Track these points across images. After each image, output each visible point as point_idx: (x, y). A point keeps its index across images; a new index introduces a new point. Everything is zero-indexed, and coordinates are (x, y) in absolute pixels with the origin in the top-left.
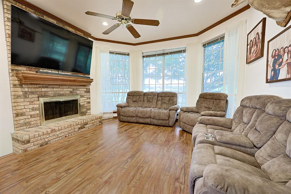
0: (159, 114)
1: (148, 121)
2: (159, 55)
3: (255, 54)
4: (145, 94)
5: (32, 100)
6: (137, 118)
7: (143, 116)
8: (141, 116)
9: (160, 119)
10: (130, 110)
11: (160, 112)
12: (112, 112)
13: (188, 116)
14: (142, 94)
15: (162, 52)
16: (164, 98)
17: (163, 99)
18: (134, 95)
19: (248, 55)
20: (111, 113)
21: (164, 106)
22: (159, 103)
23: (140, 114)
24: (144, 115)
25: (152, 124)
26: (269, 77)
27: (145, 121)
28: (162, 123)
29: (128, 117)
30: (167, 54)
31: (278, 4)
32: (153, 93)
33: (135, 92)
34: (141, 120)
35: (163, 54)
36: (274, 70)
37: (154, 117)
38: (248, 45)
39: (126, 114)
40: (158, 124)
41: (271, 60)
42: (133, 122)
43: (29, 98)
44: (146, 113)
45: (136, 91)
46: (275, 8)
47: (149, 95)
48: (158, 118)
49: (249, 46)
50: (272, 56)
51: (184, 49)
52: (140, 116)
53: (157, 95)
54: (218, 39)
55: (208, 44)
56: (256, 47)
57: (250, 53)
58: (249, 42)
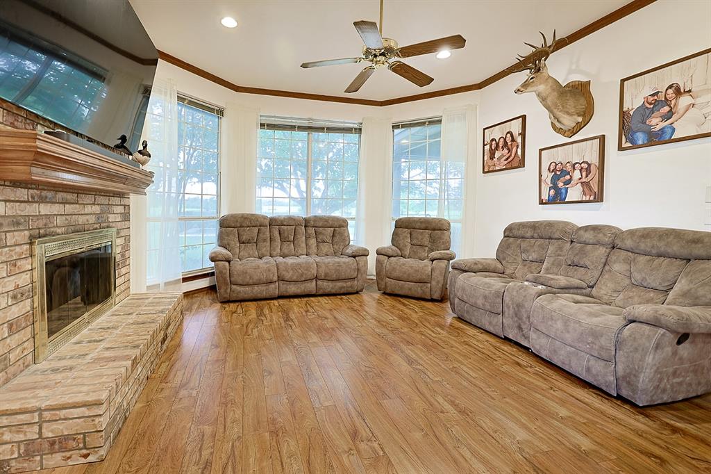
0: (338, 268)
1: (311, 287)
2: (301, 128)
3: (505, 160)
4: (273, 222)
5: (13, 253)
6: (281, 285)
7: (297, 277)
8: (295, 278)
9: (338, 280)
10: (261, 266)
11: (339, 263)
12: (180, 279)
13: (404, 264)
15: (305, 123)
16: (324, 231)
17: (320, 233)
18: (243, 224)
19: (485, 159)
20: (176, 282)
21: (325, 248)
22: (313, 242)
23: (291, 274)
24: (302, 275)
25: (320, 293)
26: (545, 198)
27: (303, 288)
28: (344, 287)
29: (255, 284)
30: (321, 129)
31: (573, 110)
32: (294, 220)
33: (246, 218)
34: (293, 289)
35: (310, 129)
36: (555, 188)
37: (326, 275)
38: (484, 145)
39: (250, 278)
40: (333, 291)
41: (547, 176)
42: (268, 296)
43: (6, 246)
44: (306, 270)
45: (248, 215)
46: (568, 113)
47: (285, 223)
48: (335, 276)
49: (487, 147)
50: (549, 169)
51: (356, 126)
52: (291, 278)
53: (303, 225)
54: (425, 123)
55: (403, 126)
56: (506, 151)
57: (492, 157)
58: (488, 140)
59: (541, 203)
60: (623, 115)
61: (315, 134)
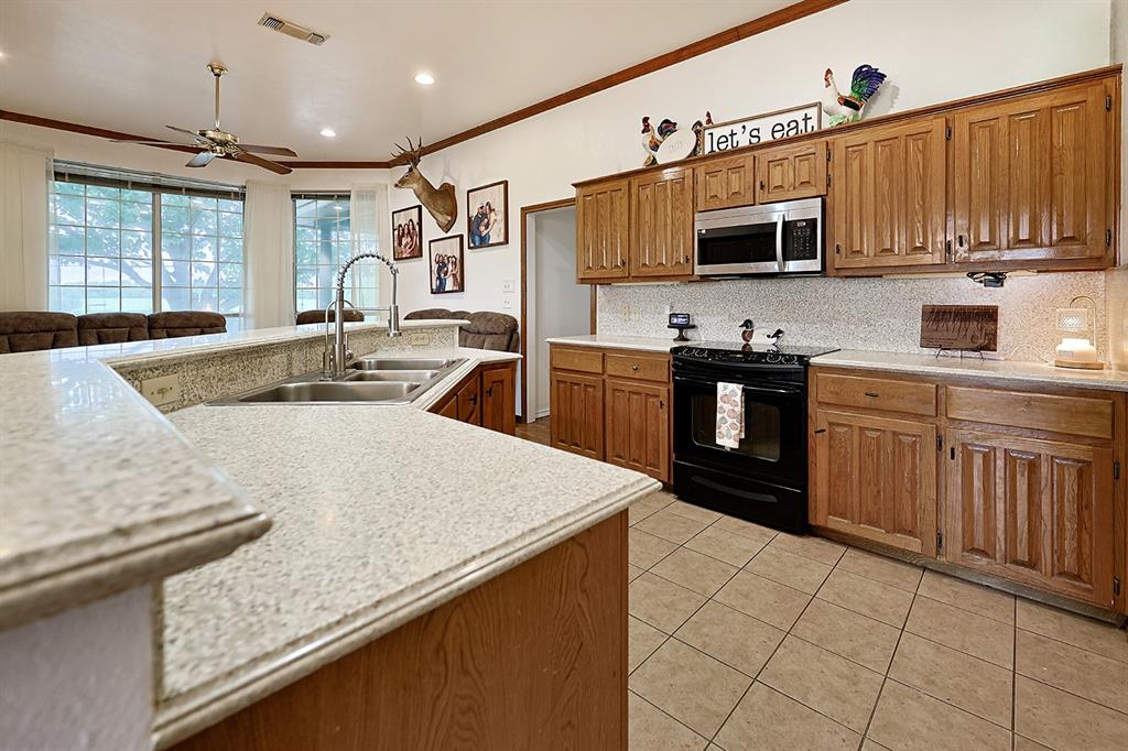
3: (409, 248)
4: (84, 324)
14: (74, 325)
18: (22, 330)
19: (395, 245)
26: (434, 287)
30: (175, 190)
31: (442, 210)
32: (128, 318)
35: (155, 187)
36: (439, 278)
38: (394, 230)
41: (435, 267)
45: (31, 314)
46: (439, 212)
49: (396, 232)
50: (436, 261)
51: (236, 189)
53: (146, 325)
54: (333, 196)
55: (306, 197)
56: (409, 239)
57: (400, 244)
58: (396, 226)
59: (432, 293)
60: (469, 219)
61: (165, 197)
